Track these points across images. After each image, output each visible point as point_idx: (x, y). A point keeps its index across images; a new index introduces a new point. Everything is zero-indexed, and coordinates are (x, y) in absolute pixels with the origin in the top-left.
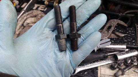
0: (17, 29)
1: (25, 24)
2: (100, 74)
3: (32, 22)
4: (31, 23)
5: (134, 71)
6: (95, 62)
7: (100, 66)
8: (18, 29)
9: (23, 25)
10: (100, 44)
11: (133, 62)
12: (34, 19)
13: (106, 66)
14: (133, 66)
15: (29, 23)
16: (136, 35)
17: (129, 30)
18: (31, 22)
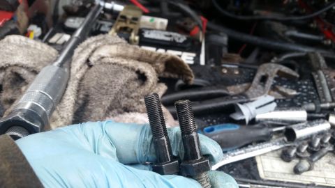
0: (75, 70)
1: (93, 60)
2: (264, 171)
3: (111, 54)
4: (108, 57)
5: (330, 162)
6: (249, 146)
7: (260, 155)
8: (77, 70)
9: (88, 61)
10: (257, 108)
11: (324, 145)
12: (117, 48)
13: (271, 155)
14: (326, 153)
15: (103, 58)
16: (318, 94)
17: (301, 85)
18: (109, 55)
